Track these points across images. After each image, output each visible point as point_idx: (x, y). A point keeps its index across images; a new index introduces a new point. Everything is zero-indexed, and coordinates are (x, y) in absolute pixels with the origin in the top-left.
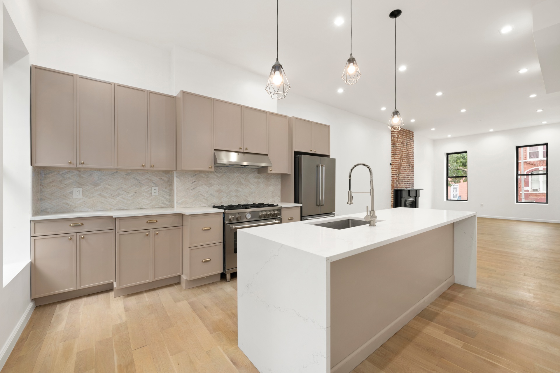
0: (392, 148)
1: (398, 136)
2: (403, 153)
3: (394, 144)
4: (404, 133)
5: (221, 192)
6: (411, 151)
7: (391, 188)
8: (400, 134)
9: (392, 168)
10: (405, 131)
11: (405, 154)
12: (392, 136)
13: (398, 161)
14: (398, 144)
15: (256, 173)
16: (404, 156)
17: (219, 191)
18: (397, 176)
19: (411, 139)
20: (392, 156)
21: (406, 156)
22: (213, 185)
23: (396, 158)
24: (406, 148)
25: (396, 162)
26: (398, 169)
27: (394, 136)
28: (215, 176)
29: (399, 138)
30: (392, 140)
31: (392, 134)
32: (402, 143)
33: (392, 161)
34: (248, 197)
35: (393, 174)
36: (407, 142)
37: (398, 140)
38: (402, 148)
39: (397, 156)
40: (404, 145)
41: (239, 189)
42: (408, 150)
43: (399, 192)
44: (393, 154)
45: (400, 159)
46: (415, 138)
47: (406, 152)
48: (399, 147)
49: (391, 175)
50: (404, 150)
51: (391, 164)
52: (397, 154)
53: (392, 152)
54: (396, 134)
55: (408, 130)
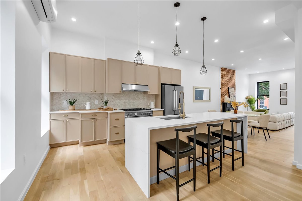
0: (221, 80)
1: (225, 73)
2: (228, 83)
3: (222, 78)
4: (229, 72)
5: (126, 103)
6: (233, 81)
7: (221, 102)
8: (226, 72)
9: (221, 91)
10: (229, 70)
11: (230, 83)
12: (221, 73)
13: (225, 87)
14: (225, 78)
15: (143, 94)
16: (229, 84)
17: (125, 103)
18: (224, 95)
19: (234, 75)
20: (221, 84)
21: (230, 84)
22: (122, 100)
23: (223, 86)
24: (231, 80)
25: (223, 88)
26: (225, 91)
27: (223, 73)
28: (123, 96)
29: (226, 74)
30: (221, 76)
31: (221, 72)
32: (227, 77)
33: (221, 87)
34: (138, 105)
35: (221, 94)
36: (231, 76)
37: (225, 75)
38: (227, 80)
39: (225, 84)
40: (229, 78)
41: (134, 102)
42: (231, 81)
43: (225, 104)
44: (222, 83)
45: (226, 86)
46: (236, 74)
47: (230, 82)
48: (226, 79)
49: (221, 95)
50: (229, 80)
51: (220, 89)
52: (224, 83)
53: (221, 82)
54: (224, 72)
55: (232, 70)
